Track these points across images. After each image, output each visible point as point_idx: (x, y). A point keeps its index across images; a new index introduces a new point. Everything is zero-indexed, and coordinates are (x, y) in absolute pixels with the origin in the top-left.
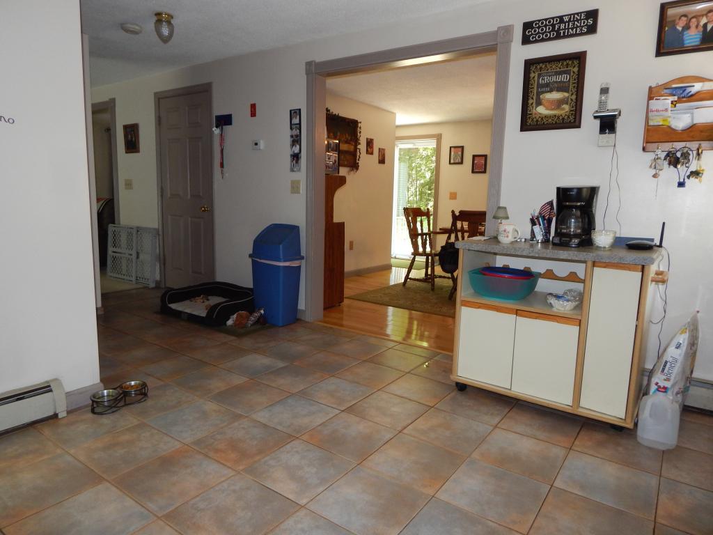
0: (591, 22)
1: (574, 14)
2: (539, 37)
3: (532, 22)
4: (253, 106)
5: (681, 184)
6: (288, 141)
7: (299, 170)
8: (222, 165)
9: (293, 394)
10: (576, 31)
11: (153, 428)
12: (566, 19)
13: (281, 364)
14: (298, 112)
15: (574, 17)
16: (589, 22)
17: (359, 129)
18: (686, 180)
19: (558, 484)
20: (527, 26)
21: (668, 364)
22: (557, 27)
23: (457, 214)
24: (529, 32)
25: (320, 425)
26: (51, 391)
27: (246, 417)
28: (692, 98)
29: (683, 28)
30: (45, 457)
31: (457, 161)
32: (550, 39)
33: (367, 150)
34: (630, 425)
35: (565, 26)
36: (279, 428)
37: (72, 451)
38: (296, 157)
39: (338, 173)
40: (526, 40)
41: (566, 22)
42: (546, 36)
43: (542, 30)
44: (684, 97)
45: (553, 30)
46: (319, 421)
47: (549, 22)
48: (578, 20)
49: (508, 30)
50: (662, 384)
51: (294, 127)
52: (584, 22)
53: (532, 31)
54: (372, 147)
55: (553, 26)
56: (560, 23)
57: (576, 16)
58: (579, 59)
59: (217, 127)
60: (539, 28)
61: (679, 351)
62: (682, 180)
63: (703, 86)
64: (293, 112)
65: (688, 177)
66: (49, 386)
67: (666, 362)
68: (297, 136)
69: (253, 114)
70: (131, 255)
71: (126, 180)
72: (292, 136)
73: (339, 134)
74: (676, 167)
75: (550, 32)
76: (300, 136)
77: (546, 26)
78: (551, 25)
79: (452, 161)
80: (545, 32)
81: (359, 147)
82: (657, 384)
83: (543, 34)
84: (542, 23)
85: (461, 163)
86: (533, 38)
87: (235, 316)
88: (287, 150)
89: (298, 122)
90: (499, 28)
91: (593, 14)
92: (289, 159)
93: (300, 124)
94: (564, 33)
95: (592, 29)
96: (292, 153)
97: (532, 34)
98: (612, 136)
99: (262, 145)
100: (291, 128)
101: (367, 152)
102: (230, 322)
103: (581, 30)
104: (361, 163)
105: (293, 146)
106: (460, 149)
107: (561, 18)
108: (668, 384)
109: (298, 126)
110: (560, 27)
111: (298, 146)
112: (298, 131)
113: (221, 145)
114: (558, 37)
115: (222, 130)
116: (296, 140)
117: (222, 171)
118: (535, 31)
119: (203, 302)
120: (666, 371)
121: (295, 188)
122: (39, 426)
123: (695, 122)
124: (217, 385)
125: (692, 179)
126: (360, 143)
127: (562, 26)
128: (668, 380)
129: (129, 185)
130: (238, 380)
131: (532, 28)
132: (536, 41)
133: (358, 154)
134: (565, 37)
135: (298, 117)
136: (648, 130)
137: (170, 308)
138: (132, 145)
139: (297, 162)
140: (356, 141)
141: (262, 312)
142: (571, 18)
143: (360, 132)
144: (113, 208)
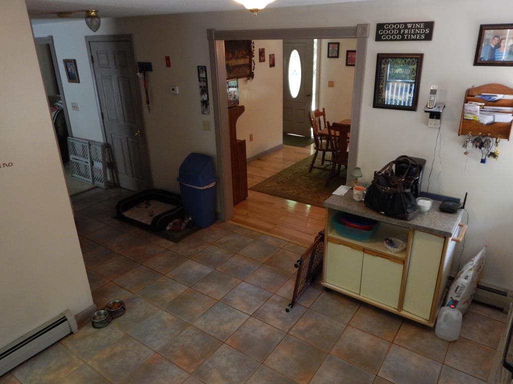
0: (428, 32)
1: (416, 23)
2: (389, 37)
3: (384, 24)
4: (168, 59)
5: (483, 161)
6: (198, 90)
7: (209, 114)
8: (148, 103)
9: (218, 301)
10: (417, 37)
11: (134, 339)
12: (409, 26)
13: (208, 270)
14: (204, 68)
15: (415, 25)
16: (426, 31)
17: (252, 44)
18: (487, 158)
19: (381, 374)
20: (380, 26)
21: (459, 288)
22: (402, 31)
23: (331, 125)
24: (381, 32)
25: (236, 331)
26: (66, 320)
27: (190, 325)
28: (495, 103)
29: (495, 46)
30: (74, 369)
31: (334, 55)
32: (396, 40)
33: (260, 59)
34: (432, 325)
35: (408, 32)
36: (212, 334)
37: (89, 363)
38: (205, 103)
39: (238, 104)
40: (378, 38)
41: (410, 28)
42: (394, 37)
43: (391, 32)
44: (491, 101)
45: (399, 33)
46: (236, 326)
47: (397, 26)
48: (418, 29)
49: (364, 27)
50: (455, 298)
51: (202, 80)
52: (423, 31)
53: (384, 32)
54: (264, 56)
55: (400, 30)
56: (404, 28)
57: (417, 25)
58: (418, 59)
59: (140, 72)
60: (389, 29)
61: (466, 281)
62: (484, 158)
63: (503, 97)
64: (200, 68)
65: (489, 156)
66: (65, 317)
67: (458, 287)
68: (205, 87)
69: (168, 65)
70: (87, 163)
71: (72, 103)
72: (201, 87)
73: (236, 52)
74: (480, 148)
75: (397, 35)
76: (207, 88)
77: (394, 29)
78: (398, 29)
79: (330, 55)
80: (393, 34)
81: (253, 59)
82: (451, 298)
83: (391, 35)
84: (391, 27)
85: (337, 57)
86: (384, 38)
87: (171, 224)
88: (198, 98)
89: (205, 77)
90: (358, 25)
91: (430, 25)
92: (200, 104)
93: (206, 78)
94: (408, 37)
95: (429, 37)
96: (201, 99)
97: (383, 34)
98: (438, 121)
99: (177, 90)
100: (200, 81)
101: (260, 61)
102: (168, 228)
103: (420, 36)
104: (255, 72)
105: (202, 94)
106: (337, 45)
107: (406, 24)
108: (458, 299)
109: (205, 79)
110: (404, 31)
111: (206, 95)
112: (205, 83)
113: (145, 87)
114: (403, 39)
115: (145, 75)
116: (204, 90)
117: (148, 107)
118: (386, 32)
119: (147, 207)
120: (458, 291)
121: (206, 126)
122: (64, 342)
123: (496, 121)
124: (168, 295)
125: (491, 158)
126: (253, 56)
127: (406, 31)
128: (458, 297)
129: (75, 107)
130: (181, 289)
131: (384, 29)
132: (386, 40)
133: (253, 65)
134: (407, 40)
135: (204, 72)
136: (463, 122)
137: (124, 216)
138: (73, 77)
139: (206, 107)
140: (251, 54)
141: (190, 219)
142: (413, 25)
143: (254, 47)
144: (64, 119)
